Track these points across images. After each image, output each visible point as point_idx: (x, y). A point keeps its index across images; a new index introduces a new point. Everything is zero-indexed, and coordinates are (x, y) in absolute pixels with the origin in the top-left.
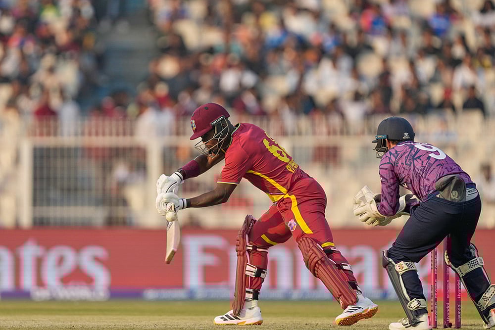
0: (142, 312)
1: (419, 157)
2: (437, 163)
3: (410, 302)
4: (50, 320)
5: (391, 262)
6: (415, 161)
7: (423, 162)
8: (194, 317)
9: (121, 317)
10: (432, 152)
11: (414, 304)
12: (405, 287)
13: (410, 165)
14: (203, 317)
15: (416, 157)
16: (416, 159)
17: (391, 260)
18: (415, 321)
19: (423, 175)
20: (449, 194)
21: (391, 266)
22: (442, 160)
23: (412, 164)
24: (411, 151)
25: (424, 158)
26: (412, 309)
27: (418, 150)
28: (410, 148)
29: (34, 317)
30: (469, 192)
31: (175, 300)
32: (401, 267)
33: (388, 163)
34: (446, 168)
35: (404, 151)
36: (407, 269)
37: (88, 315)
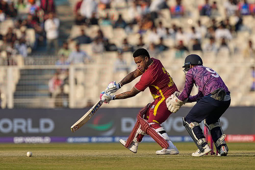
0: (67, 149)
1: (206, 75)
2: (214, 79)
3: (198, 141)
4: (22, 153)
5: (187, 123)
6: (204, 77)
7: (208, 78)
8: (91, 151)
9: (56, 151)
10: (213, 73)
11: (200, 142)
12: (195, 134)
13: (202, 78)
14: (96, 151)
15: (205, 74)
16: (205, 76)
17: (186, 122)
18: (202, 150)
19: (206, 84)
20: (216, 97)
21: (187, 125)
22: (217, 78)
23: (203, 78)
24: (203, 71)
25: (209, 76)
26: (200, 144)
27: (207, 71)
28: (203, 69)
29: (15, 151)
30: (227, 97)
31: (82, 143)
32: (192, 125)
33: (191, 74)
34: (218, 82)
35: (200, 70)
36: (194, 126)
37: (41, 150)
